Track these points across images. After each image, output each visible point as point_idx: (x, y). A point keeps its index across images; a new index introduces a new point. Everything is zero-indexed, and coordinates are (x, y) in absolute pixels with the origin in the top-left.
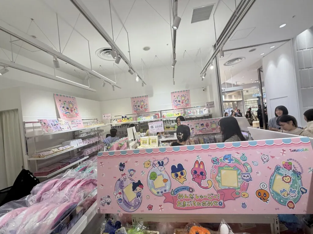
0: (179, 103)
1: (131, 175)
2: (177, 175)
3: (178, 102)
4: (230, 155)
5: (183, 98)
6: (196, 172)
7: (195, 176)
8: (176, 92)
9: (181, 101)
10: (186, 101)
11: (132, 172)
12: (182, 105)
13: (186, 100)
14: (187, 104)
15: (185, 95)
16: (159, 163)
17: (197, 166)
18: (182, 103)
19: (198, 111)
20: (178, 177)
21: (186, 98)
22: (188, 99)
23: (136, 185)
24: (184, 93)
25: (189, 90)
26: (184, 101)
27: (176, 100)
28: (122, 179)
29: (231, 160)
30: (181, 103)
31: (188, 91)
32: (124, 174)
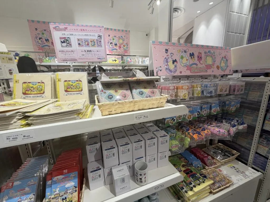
0: (115, 48)
1: (172, 56)
2: (192, 58)
3: (114, 46)
4: (210, 51)
5: (121, 41)
6: (199, 57)
7: (198, 59)
8: (111, 29)
9: (118, 45)
10: (124, 46)
11: (172, 54)
12: (119, 50)
13: (124, 44)
14: (126, 51)
15: (124, 37)
16: (184, 51)
17: (199, 54)
18: (120, 47)
19: (141, 60)
20: (192, 59)
21: (125, 42)
22: (127, 44)
23: (174, 61)
24: (123, 34)
25: (129, 31)
26: (122, 46)
27: (111, 42)
28: (167, 58)
29: (210, 53)
30: (118, 48)
31: (127, 32)
32: (168, 55)
